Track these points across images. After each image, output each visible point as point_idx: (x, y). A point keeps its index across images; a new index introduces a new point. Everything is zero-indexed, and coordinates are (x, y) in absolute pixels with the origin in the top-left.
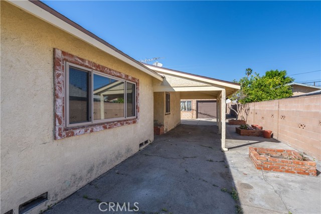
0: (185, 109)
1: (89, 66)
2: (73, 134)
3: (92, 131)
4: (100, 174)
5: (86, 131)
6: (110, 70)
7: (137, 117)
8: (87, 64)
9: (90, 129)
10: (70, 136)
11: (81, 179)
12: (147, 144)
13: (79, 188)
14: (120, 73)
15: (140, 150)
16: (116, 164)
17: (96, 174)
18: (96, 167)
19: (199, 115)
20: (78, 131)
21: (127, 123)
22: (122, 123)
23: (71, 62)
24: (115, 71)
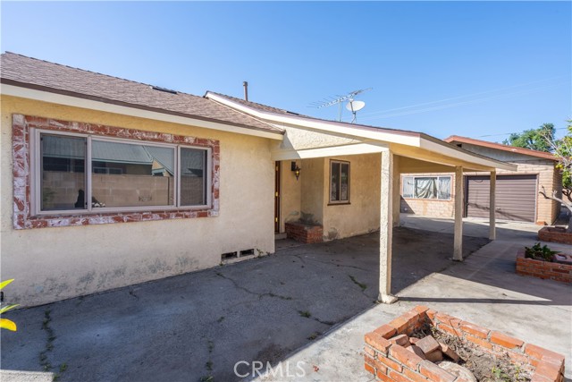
0: (435, 195)
1: (81, 130)
2: (45, 225)
3: (86, 223)
4: (107, 288)
5: (73, 222)
6: (131, 131)
7: (212, 207)
8: (75, 127)
9: (82, 220)
10: (40, 227)
11: (64, 286)
12: (250, 257)
13: (60, 299)
14: (159, 134)
15: (221, 265)
16: (150, 278)
17: (99, 286)
18: (98, 275)
19: (470, 208)
20: (56, 221)
21: (177, 215)
22: (164, 215)
23: (42, 128)
24: (146, 132)
